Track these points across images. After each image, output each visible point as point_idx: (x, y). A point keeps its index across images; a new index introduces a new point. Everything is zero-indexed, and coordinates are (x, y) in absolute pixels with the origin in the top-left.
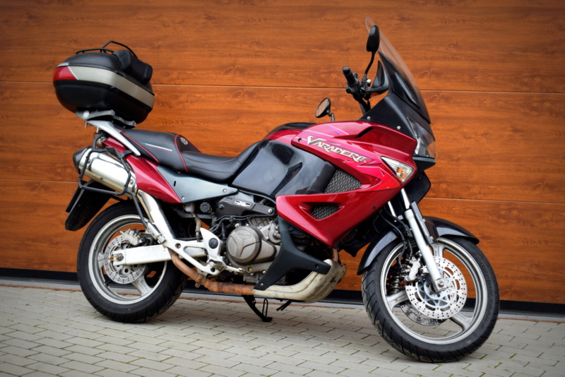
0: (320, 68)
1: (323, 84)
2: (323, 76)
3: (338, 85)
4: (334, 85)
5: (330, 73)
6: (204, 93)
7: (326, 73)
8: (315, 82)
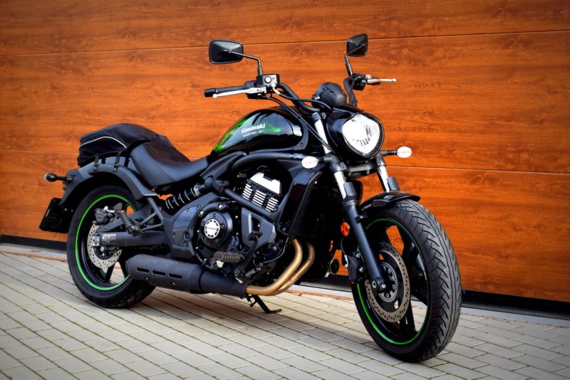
0: (380, 15)
1: (383, 34)
2: (383, 24)
3: (399, 34)
4: (395, 34)
5: (391, 19)
6: (263, 52)
7: (386, 20)
8: (375, 32)
